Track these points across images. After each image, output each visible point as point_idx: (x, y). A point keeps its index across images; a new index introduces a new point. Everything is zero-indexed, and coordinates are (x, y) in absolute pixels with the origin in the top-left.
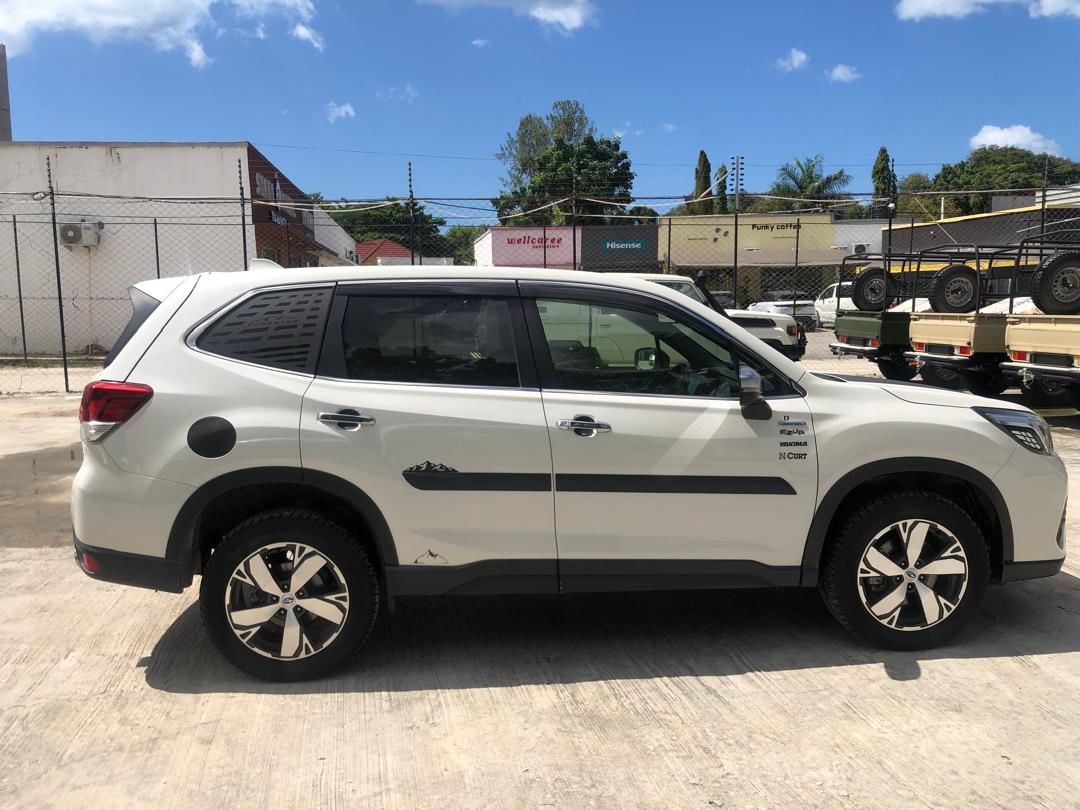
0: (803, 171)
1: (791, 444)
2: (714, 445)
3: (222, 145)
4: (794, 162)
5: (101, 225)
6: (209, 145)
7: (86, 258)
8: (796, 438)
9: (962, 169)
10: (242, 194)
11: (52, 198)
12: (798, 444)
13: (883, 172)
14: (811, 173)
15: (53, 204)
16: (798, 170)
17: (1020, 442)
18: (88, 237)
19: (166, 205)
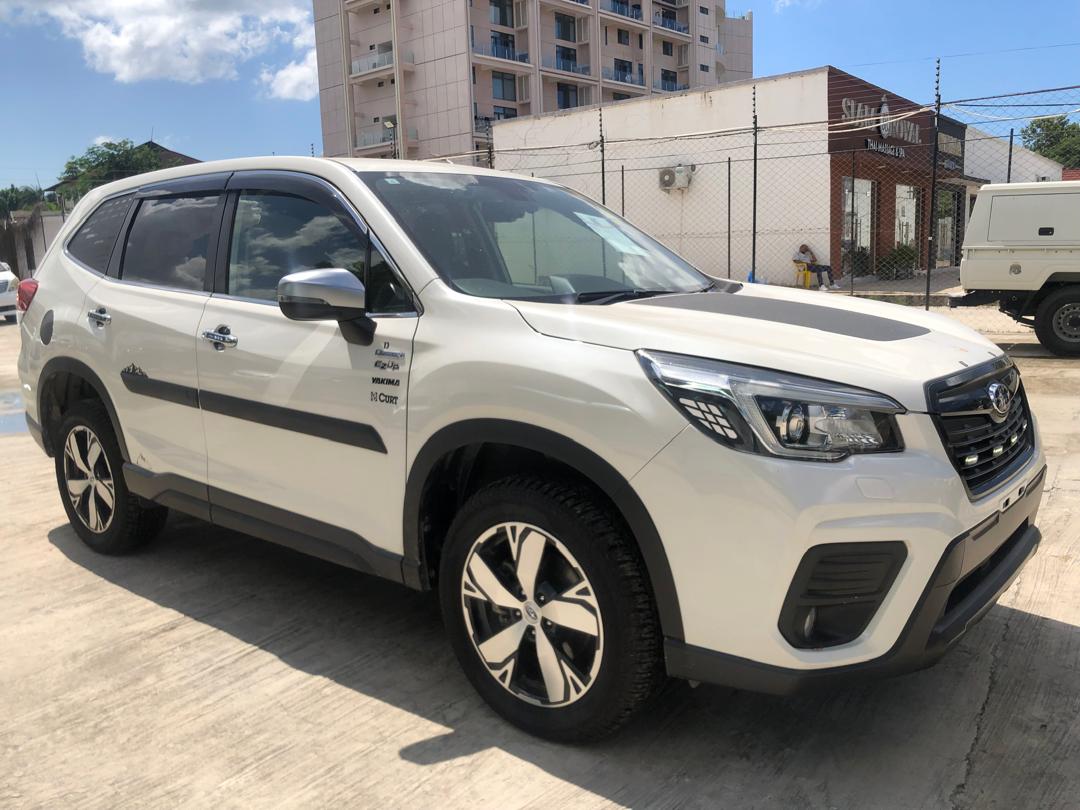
1: (382, 381)
2: (314, 375)
3: (801, 74)
5: (693, 167)
6: (790, 75)
7: (680, 198)
8: (388, 374)
10: (755, 123)
11: (602, 146)
12: (390, 382)
15: (602, 151)
17: (694, 420)
18: (680, 179)
19: (688, 142)
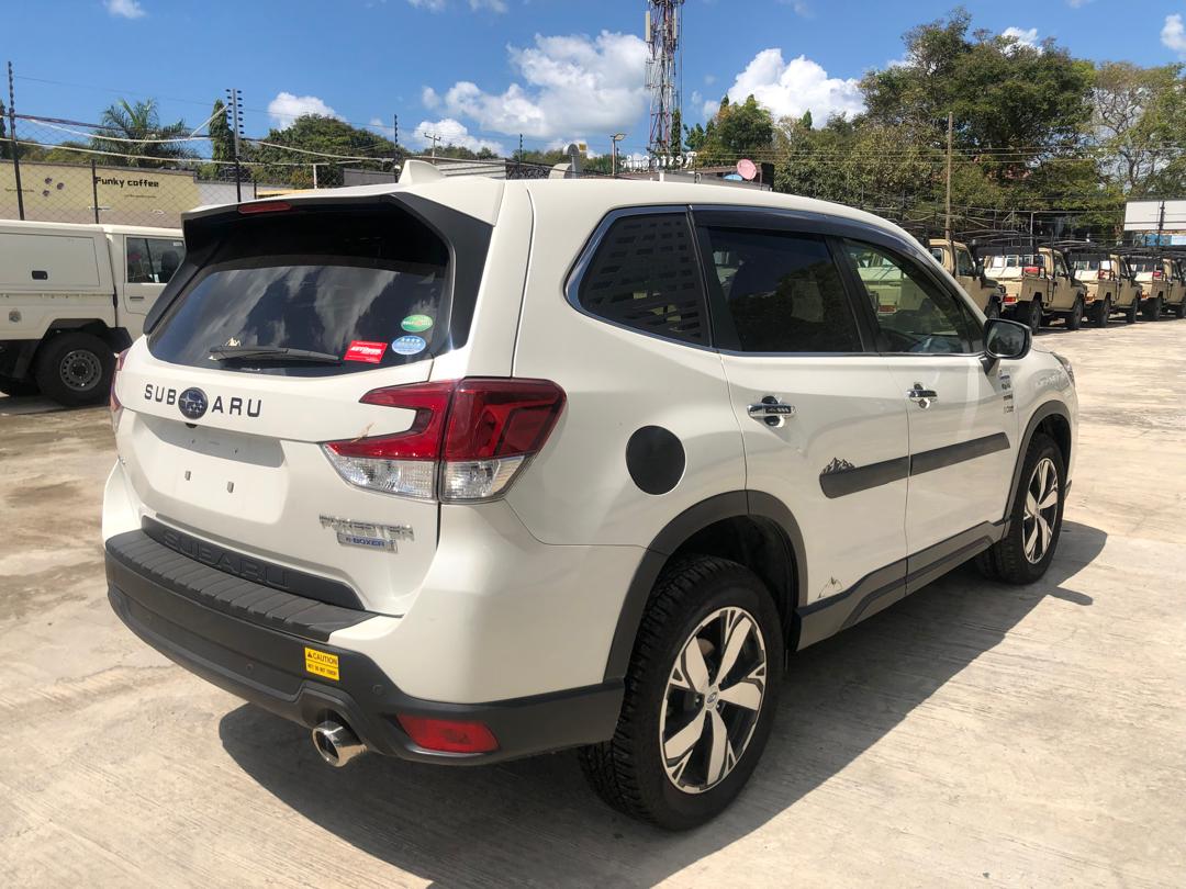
0: (132, 115)
1: (1007, 398)
4: (121, 104)
9: (290, 136)
12: (1010, 397)
13: (221, 131)
14: (144, 120)
16: (127, 115)
